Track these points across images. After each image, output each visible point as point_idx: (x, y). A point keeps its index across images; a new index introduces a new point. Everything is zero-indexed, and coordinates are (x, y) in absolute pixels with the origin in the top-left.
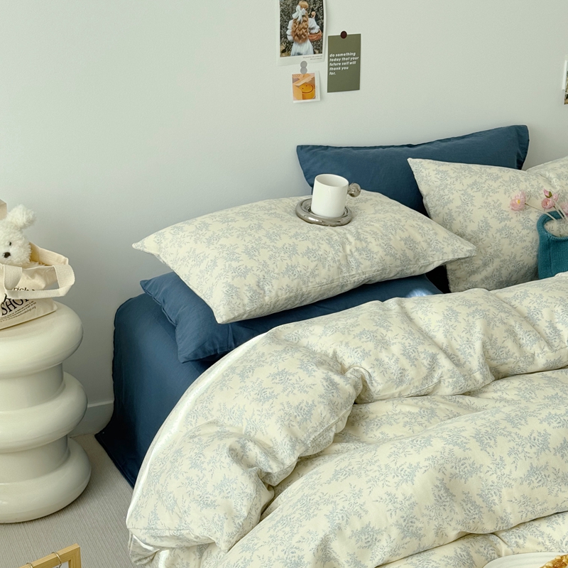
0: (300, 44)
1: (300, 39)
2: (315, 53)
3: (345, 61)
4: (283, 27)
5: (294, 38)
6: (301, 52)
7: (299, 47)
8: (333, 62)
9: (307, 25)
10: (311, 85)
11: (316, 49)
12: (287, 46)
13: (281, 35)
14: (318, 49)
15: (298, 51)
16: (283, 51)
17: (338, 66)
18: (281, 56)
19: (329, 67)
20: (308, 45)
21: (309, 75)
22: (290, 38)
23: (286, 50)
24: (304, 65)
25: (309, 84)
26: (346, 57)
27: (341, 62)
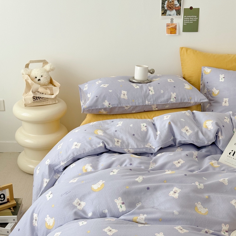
0: (170, 11)
1: (170, 9)
2: (177, 15)
3: (192, 19)
4: (163, 3)
5: (168, 8)
6: (171, 14)
7: (170, 12)
8: (185, 19)
9: (173, 3)
10: (175, 28)
11: (178, 13)
12: (164, 12)
13: (162, 7)
14: (179, 14)
15: (169, 14)
16: (163, 14)
17: (188, 21)
18: (162, 15)
19: (184, 21)
20: (174, 12)
21: (174, 24)
22: (166, 8)
23: (164, 13)
24: (172, 20)
25: (174, 28)
26: (192, 17)
27: (189, 19)
